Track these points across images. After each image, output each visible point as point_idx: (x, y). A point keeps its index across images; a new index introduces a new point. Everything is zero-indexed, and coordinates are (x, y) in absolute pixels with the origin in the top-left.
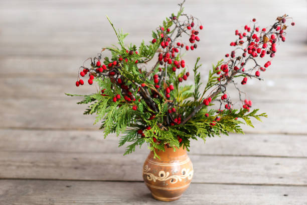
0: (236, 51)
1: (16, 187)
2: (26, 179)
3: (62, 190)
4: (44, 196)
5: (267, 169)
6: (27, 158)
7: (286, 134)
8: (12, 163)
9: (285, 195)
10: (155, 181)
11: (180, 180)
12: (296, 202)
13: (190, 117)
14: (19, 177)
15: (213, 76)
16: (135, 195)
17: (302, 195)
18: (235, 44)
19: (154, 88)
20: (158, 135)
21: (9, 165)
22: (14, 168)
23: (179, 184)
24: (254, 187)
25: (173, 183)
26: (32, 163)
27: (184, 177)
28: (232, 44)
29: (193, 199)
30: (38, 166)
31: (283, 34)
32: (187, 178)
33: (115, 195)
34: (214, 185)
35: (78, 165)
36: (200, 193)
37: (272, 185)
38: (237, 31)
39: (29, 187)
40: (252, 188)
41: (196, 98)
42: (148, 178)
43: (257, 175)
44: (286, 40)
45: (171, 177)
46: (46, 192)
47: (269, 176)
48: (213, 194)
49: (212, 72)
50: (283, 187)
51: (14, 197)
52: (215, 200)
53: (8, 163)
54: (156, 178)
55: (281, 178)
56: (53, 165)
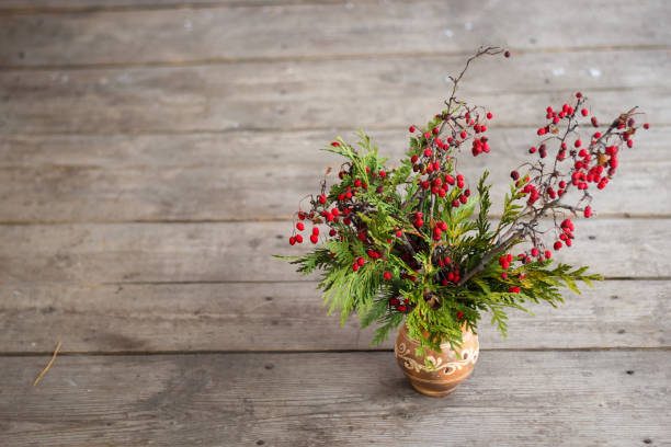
0: (547, 145)
1: (183, 371)
2: (195, 353)
3: (260, 376)
4: (233, 393)
5: (598, 310)
6: (186, 299)
7: (627, 216)
8: (164, 316)
9: (629, 373)
10: (418, 371)
11: (460, 368)
12: (647, 388)
13: (474, 272)
14: (183, 349)
15: (512, 204)
16: (383, 383)
17: (658, 371)
18: (547, 129)
19: (413, 231)
20: (427, 322)
21: (159, 320)
22: (168, 325)
23: (458, 373)
24: (576, 354)
25: (448, 374)
26: (196, 313)
27: (466, 362)
28: (540, 133)
29: (479, 389)
30: (208, 320)
31: (631, 137)
32: (470, 363)
33: (349, 385)
34: (510, 353)
35: (277, 316)
36: (489, 374)
37: (608, 349)
38: (549, 110)
39: (204, 372)
40: (574, 358)
41: (482, 231)
42: (407, 365)
43: (581, 327)
44: (634, 145)
45: (445, 366)
46: (235, 382)
47: (601, 328)
48: (511, 376)
49: (510, 197)
50: (625, 354)
51: (183, 396)
52: (515, 390)
53: (156, 314)
54: (421, 367)
55: (622, 332)
56: (233, 316)
